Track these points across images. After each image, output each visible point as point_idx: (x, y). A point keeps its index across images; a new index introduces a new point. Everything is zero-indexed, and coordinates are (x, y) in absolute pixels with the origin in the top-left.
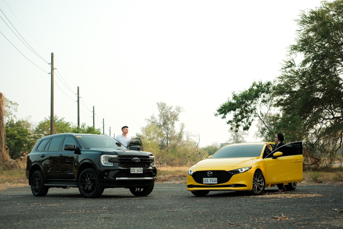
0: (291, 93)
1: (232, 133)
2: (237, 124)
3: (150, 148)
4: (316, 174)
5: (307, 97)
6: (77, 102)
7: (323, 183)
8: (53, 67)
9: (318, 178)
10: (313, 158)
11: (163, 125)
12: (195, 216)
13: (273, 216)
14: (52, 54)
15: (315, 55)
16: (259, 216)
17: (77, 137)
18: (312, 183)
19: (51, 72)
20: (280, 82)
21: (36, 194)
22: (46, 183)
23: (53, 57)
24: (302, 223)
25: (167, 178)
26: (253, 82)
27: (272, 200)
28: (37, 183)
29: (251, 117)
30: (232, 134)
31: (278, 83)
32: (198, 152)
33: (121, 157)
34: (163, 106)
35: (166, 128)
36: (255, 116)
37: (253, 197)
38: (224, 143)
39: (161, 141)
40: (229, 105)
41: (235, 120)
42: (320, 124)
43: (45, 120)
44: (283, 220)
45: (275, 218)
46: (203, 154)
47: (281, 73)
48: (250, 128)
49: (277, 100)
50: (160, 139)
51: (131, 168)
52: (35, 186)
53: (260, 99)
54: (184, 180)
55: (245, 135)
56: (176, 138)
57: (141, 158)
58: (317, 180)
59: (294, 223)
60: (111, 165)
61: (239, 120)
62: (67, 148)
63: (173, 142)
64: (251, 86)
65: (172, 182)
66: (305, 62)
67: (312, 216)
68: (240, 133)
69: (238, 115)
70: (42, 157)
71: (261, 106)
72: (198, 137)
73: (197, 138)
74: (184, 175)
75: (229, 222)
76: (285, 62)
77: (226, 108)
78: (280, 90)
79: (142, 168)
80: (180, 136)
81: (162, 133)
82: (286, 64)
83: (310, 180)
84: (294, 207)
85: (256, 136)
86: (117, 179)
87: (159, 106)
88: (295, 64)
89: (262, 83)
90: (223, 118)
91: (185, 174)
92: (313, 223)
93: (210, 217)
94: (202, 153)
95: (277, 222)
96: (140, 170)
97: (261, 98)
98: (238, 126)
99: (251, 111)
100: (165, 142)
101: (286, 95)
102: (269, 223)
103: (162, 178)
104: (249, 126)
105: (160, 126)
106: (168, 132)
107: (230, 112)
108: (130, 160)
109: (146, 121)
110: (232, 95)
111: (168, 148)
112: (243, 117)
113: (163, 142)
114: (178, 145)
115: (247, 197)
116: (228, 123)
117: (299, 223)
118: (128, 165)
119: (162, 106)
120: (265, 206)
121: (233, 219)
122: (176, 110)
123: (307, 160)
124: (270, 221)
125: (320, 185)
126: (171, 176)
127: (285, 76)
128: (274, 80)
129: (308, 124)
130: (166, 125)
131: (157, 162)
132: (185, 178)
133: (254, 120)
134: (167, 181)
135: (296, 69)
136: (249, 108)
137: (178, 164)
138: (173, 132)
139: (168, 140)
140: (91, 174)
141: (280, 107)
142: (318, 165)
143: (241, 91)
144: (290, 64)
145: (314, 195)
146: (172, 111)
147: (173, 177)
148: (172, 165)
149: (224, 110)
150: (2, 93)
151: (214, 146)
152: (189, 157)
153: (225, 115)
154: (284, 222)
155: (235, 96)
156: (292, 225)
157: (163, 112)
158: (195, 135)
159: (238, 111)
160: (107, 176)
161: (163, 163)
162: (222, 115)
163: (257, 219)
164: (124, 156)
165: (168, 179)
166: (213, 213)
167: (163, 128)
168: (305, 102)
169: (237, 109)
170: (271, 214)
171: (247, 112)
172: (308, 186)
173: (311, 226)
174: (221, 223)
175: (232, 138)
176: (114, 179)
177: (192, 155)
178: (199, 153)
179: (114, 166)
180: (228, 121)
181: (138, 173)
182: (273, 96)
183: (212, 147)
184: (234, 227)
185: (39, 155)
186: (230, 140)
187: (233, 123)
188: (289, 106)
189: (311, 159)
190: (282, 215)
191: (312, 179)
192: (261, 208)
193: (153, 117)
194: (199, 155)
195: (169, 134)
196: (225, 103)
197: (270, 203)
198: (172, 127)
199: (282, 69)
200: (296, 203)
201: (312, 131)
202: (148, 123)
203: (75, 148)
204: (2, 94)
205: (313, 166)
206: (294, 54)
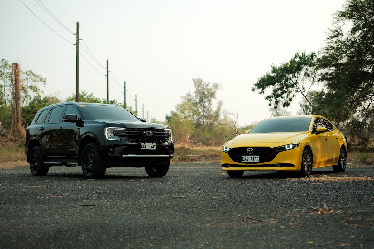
0: (337, 66)
2: (276, 100)
3: (184, 126)
4: (364, 155)
5: (355, 70)
6: (106, 77)
7: (372, 164)
8: (78, 38)
9: (366, 159)
10: (360, 137)
11: (199, 103)
12: (206, 204)
13: (312, 207)
14: (78, 24)
15: (365, 22)
16: (292, 206)
17: (80, 106)
18: (360, 164)
19: (76, 43)
20: (325, 54)
21: (35, 173)
22: (46, 161)
23: (78, 27)
24: (354, 219)
25: (196, 157)
26: (295, 53)
27: (312, 184)
28: (36, 161)
29: (292, 93)
30: (273, 113)
31: (323, 54)
33: (129, 130)
34: (200, 83)
35: (202, 106)
36: (297, 91)
37: (288, 180)
39: (197, 120)
40: (268, 79)
41: (274, 95)
42: (368, 100)
43: (72, 96)
44: (326, 213)
45: (314, 210)
47: (327, 44)
48: (290, 105)
49: (322, 74)
50: (196, 117)
51: (142, 144)
52: (34, 163)
53: (302, 73)
54: (215, 160)
56: (213, 116)
57: (154, 131)
58: (366, 162)
59: (342, 219)
60: (117, 139)
61: (278, 96)
62: (67, 119)
63: (209, 121)
64: (292, 58)
65: (202, 162)
66: (354, 31)
67: (367, 208)
68: (281, 112)
69: (278, 89)
70: (41, 130)
71: (303, 80)
72: (236, 115)
73: (235, 116)
74: (215, 155)
75: (248, 216)
76: (331, 31)
77: (264, 82)
78: (325, 63)
79: (155, 144)
80: (217, 114)
81: (197, 111)
82: (332, 33)
83: (358, 161)
84: (341, 194)
86: (124, 156)
87: (195, 83)
88: (342, 33)
89: (306, 55)
90: (261, 93)
91: (217, 154)
92: (369, 219)
93: (225, 206)
94: (240, 133)
95: (317, 217)
96: (152, 146)
97: (304, 71)
98: (277, 102)
99: (293, 86)
100: (201, 120)
101: (331, 68)
102: (305, 218)
103: (191, 158)
104: (289, 102)
105: (196, 104)
106: (204, 110)
107: (268, 86)
108: (141, 133)
109: (182, 98)
110: (272, 68)
111: (204, 126)
112: (283, 92)
113: (199, 121)
114: (215, 124)
115: (281, 180)
116: (266, 99)
117: (350, 219)
118: (138, 140)
119: (198, 83)
120: (303, 191)
121: (255, 211)
122: (214, 87)
123: (353, 140)
124: (306, 215)
125: (369, 168)
126: (201, 155)
127: (332, 47)
128: (318, 51)
129: (355, 101)
130: (203, 103)
131: (192, 141)
132: (216, 157)
133: (296, 96)
134: (197, 160)
135: (343, 39)
136: (289, 83)
137: (214, 144)
138: (210, 111)
139: (205, 119)
140: (91, 150)
141: (325, 82)
142: (366, 145)
143: (282, 63)
144: (337, 33)
145: (364, 179)
146: (209, 88)
147: (203, 156)
148: (207, 145)
149: (262, 84)
150: (18, 63)
152: (226, 136)
153: (263, 89)
154: (326, 217)
155: (274, 69)
156: (338, 223)
157: (199, 89)
158: (233, 114)
159: (277, 86)
160: (112, 153)
161: (197, 143)
162: (260, 90)
163: (288, 212)
164: (134, 129)
165: (198, 159)
166: (231, 201)
167: (199, 106)
168: (352, 75)
169: (276, 84)
170: (309, 203)
171: (288, 87)
172: (355, 168)
173: (367, 224)
174: (237, 217)
176: (120, 155)
177: (229, 134)
178: (237, 132)
179: (120, 141)
180: (266, 97)
181: (150, 149)
182: (317, 69)
184: (254, 223)
185: (38, 128)
187: (272, 99)
188: (334, 81)
189: (358, 139)
190: (325, 205)
191: (359, 160)
192: (297, 195)
193: (189, 95)
194: (236, 135)
195: (206, 113)
196: (263, 76)
197: (309, 188)
198: (209, 104)
199: (328, 38)
200: (343, 189)
201: (360, 108)
202: (184, 100)
203: (77, 119)
204: (18, 65)
205: (360, 146)
206: (342, 21)
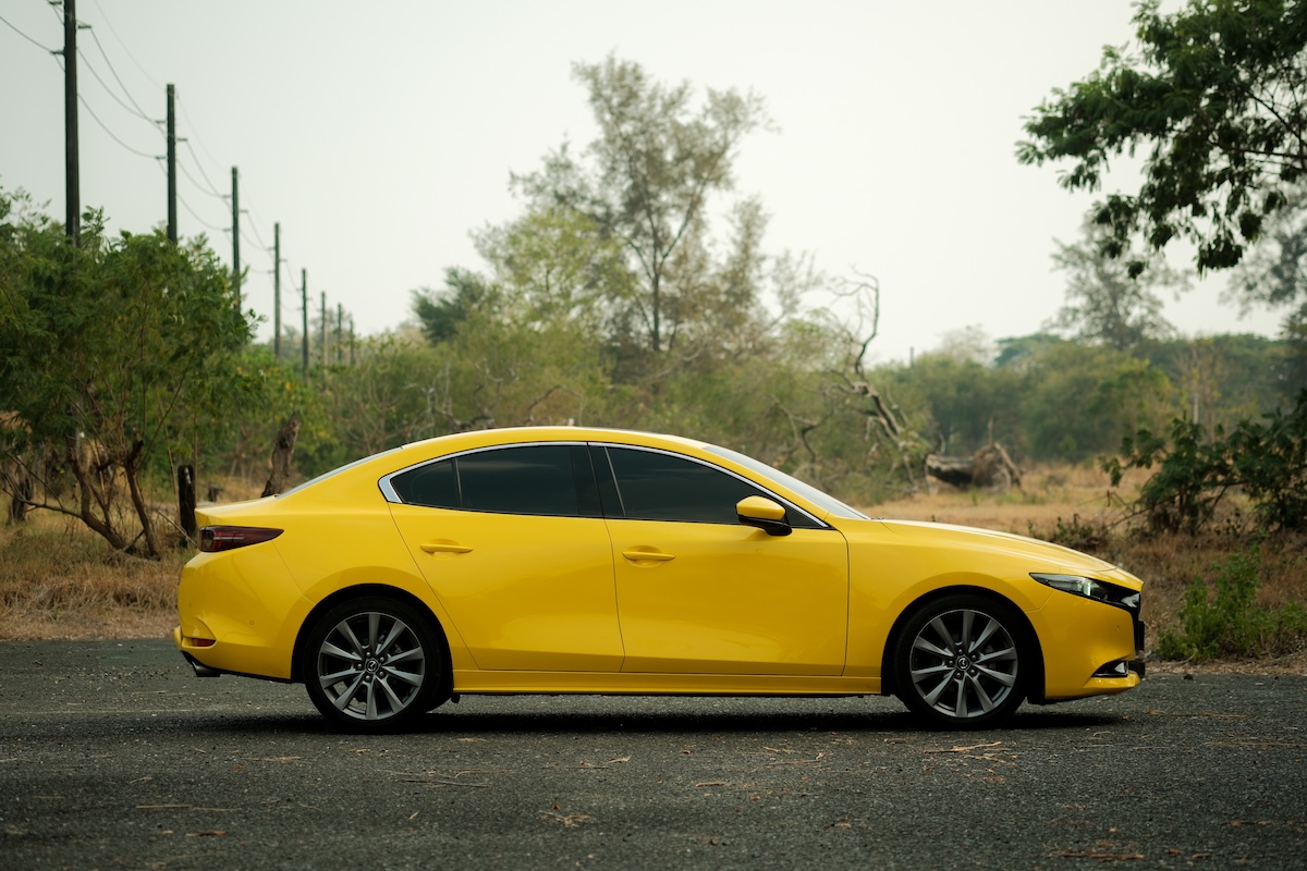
1: (1077, 271)
2: (1158, 223)
3: (547, 371)
11: (628, 217)
29: (1264, 180)
30: (1078, 278)
32: (868, 404)
34: (626, 91)
35: (646, 234)
38: (1023, 340)
39: (614, 321)
41: (1151, 198)
46: (897, 413)
50: (605, 307)
55: (1166, 283)
56: (713, 298)
72: (867, 297)
73: (860, 305)
80: (738, 287)
85: (1241, 291)
90: (1075, 180)
94: (895, 407)
98: (1161, 236)
99: (1272, 140)
100: (641, 327)
104: (1239, 239)
105: (605, 224)
106: (659, 259)
107: (1126, 142)
109: (519, 188)
113: (626, 329)
114: (726, 345)
119: (617, 91)
122: (715, 115)
130: (649, 215)
136: (1253, 118)
138: (692, 265)
139: (661, 315)
146: (684, 120)
151: (955, 353)
152: (804, 431)
153: (1091, 160)
157: (625, 128)
158: (849, 288)
162: (1070, 163)
167: (627, 233)
169: (1173, 126)
175: (1080, 301)
177: (825, 417)
178: (871, 406)
183: (944, 363)
186: (1063, 318)
193: (560, 166)
194: (871, 419)
195: (669, 278)
198: (690, 226)
202: (529, 200)
